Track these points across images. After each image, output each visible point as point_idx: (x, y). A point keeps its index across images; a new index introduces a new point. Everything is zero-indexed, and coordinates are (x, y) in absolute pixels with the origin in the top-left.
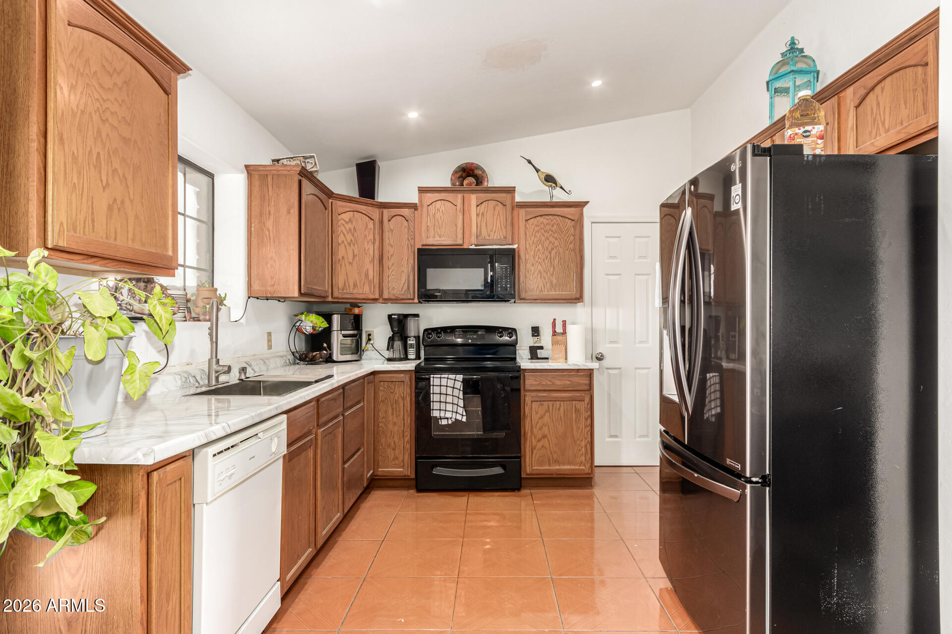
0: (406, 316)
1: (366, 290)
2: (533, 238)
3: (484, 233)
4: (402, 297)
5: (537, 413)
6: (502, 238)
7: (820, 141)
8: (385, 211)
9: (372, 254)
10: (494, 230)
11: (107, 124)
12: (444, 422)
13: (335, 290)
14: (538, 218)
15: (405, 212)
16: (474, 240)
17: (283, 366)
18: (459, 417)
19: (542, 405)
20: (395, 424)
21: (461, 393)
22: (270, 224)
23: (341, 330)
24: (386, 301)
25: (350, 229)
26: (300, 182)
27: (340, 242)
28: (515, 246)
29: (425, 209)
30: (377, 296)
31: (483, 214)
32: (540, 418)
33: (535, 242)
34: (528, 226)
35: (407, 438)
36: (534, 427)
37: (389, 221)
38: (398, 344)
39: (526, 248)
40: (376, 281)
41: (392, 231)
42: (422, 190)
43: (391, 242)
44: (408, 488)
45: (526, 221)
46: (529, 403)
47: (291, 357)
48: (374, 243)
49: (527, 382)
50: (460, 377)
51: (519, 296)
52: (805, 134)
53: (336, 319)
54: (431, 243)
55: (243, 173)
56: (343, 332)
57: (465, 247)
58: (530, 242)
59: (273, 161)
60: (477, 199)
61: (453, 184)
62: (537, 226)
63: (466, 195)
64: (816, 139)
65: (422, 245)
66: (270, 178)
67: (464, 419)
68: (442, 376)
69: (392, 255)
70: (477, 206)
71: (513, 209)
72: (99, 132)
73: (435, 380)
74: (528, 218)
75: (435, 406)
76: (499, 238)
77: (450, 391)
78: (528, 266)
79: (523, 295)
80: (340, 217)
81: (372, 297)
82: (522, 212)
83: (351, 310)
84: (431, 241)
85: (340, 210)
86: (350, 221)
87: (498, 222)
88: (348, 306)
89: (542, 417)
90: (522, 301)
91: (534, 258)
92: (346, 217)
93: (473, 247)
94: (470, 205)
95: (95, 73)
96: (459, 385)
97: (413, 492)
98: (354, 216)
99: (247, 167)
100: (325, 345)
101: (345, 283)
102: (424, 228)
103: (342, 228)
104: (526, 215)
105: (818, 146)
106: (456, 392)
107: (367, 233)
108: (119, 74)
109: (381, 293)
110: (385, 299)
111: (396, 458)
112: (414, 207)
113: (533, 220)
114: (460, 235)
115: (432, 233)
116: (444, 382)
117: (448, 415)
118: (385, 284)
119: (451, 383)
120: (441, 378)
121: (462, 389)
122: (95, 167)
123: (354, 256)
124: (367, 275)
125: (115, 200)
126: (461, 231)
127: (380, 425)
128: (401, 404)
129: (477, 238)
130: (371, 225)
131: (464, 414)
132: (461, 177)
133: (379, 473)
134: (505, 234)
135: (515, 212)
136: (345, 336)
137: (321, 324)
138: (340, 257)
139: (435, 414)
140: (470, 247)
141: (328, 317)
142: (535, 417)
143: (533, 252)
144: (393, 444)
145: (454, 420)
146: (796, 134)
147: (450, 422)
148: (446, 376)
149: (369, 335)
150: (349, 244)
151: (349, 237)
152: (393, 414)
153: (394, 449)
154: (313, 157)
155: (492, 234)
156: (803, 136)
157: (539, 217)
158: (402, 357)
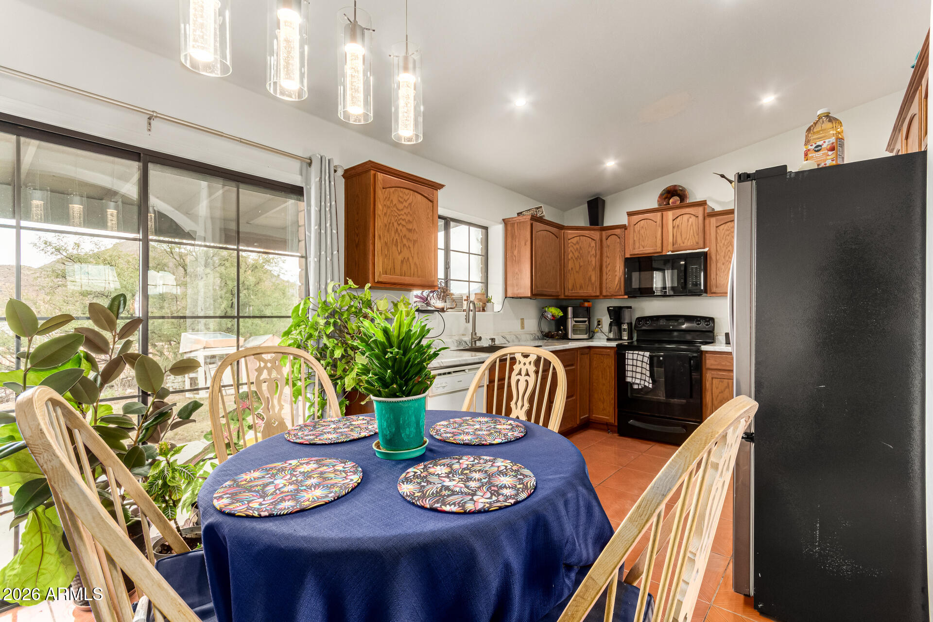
0: (620, 308)
1: (590, 291)
2: (723, 242)
3: (679, 241)
4: (615, 294)
5: (717, 388)
6: (695, 243)
7: (830, 153)
8: (604, 233)
9: (594, 265)
10: (688, 238)
11: (401, 226)
12: (636, 387)
13: (566, 291)
14: (728, 224)
15: (618, 231)
16: (670, 248)
17: (533, 340)
18: (647, 384)
19: (722, 382)
20: (604, 385)
21: (648, 366)
22: (516, 252)
23: (573, 318)
24: (606, 297)
25: (577, 249)
26: (532, 225)
27: (570, 258)
28: (706, 250)
29: (632, 228)
30: (598, 294)
31: (678, 226)
32: (720, 393)
33: (725, 244)
34: (718, 231)
35: (612, 396)
36: (715, 399)
37: (607, 239)
38: (615, 328)
39: (717, 250)
40: (597, 284)
41: (609, 246)
42: (630, 214)
43: (608, 255)
44: (613, 432)
45: (717, 227)
46: (710, 379)
47: (539, 334)
48: (596, 257)
49: (708, 361)
50: (647, 354)
51: (710, 290)
52: (816, 149)
53: (570, 309)
54: (636, 253)
55: (501, 223)
56: (575, 319)
57: (664, 253)
58: (721, 245)
59: (518, 214)
60: (673, 215)
61: (660, 205)
62: (727, 230)
63: (665, 213)
64: (826, 151)
65: (631, 255)
66: (516, 225)
67: (651, 386)
68: (634, 352)
69: (609, 264)
70: (674, 220)
71: (704, 219)
72: (397, 230)
73: (629, 355)
74: (719, 224)
75: (629, 374)
76: (692, 244)
77: (639, 364)
78: (719, 265)
79: (714, 290)
80: (569, 241)
81: (594, 294)
82: (713, 220)
83: (583, 303)
84: (637, 251)
85: (570, 237)
86: (577, 243)
87: (692, 230)
88: (582, 301)
89: (722, 392)
90: (713, 295)
91: (724, 258)
92: (574, 240)
93: (670, 253)
94: (667, 220)
95: (395, 205)
96: (646, 360)
97: (616, 435)
98: (580, 239)
99: (504, 220)
100: (562, 328)
101: (573, 286)
102: (631, 241)
103: (571, 248)
104: (716, 222)
105: (829, 157)
106: (644, 365)
107: (590, 250)
108: (406, 201)
109: (601, 292)
110: (605, 296)
111: (604, 409)
112: (624, 227)
113: (724, 225)
114: (659, 244)
115: (637, 245)
116: (635, 356)
117: (638, 381)
118: (604, 285)
119: (640, 358)
120: (633, 353)
121: (648, 363)
122: (395, 245)
123: (580, 267)
124: (590, 279)
125: (404, 258)
126: (660, 242)
127: (594, 384)
128: (608, 371)
129: (673, 245)
130: (593, 244)
131: (651, 382)
132: (666, 198)
133: (593, 418)
134: (697, 240)
135: (707, 221)
136: (576, 322)
137: (558, 313)
138: (570, 268)
139: (629, 380)
140: (668, 253)
141: (564, 310)
142: (716, 392)
143: (723, 253)
144: (602, 399)
145: (643, 386)
146: (809, 150)
147: (640, 387)
148: (637, 352)
149: (599, 321)
150: (576, 259)
151: (576, 254)
152: (602, 378)
153: (603, 403)
154: (541, 207)
155: (686, 241)
156: (815, 151)
157: (730, 223)
158: (617, 337)
